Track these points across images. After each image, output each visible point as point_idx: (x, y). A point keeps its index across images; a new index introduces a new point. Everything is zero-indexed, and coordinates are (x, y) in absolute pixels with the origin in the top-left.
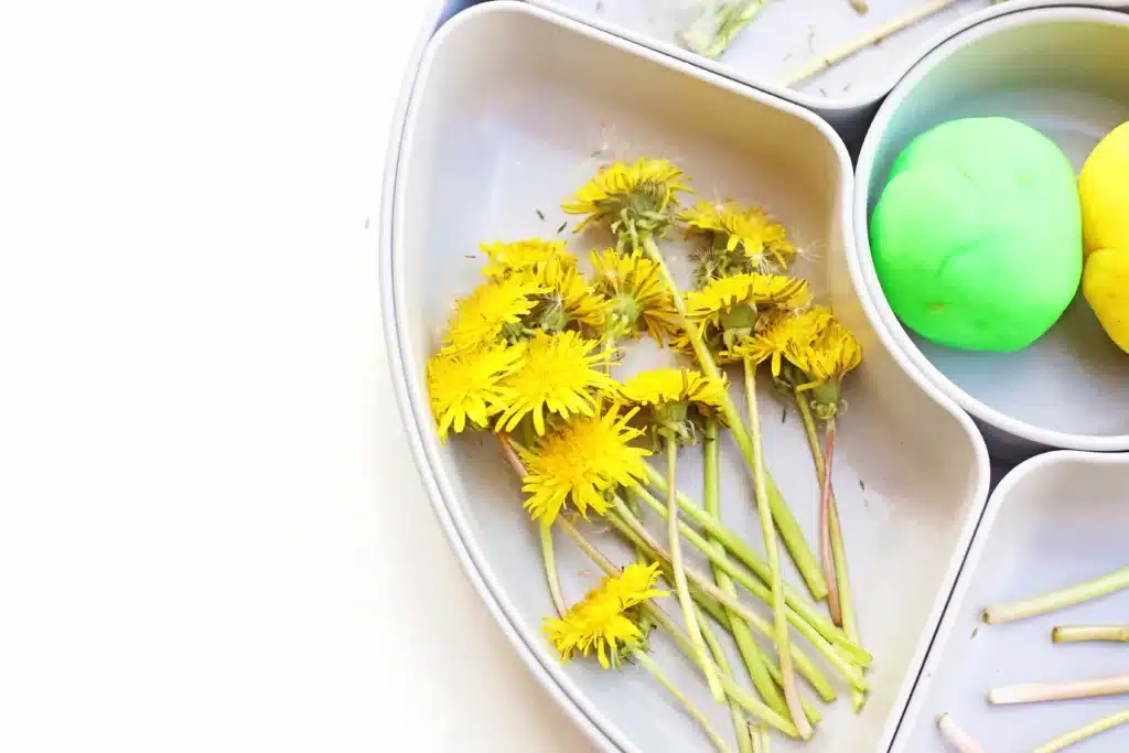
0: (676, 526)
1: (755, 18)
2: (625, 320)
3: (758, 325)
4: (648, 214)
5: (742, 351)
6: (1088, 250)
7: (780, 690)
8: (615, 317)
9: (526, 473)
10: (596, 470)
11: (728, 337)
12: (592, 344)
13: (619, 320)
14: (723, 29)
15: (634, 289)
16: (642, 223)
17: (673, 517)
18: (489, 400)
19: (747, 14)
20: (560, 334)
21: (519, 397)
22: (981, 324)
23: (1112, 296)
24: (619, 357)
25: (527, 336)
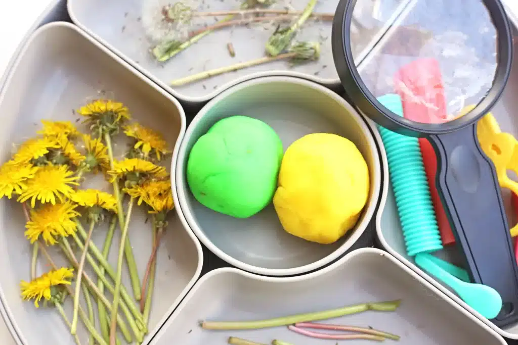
0: (85, 254)
1: (185, 49)
2: (88, 166)
3: (140, 182)
4: (108, 125)
5: (129, 191)
6: (277, 185)
7: (109, 329)
8: (84, 164)
9: (29, 219)
10: (53, 227)
11: (127, 183)
12: (70, 173)
13: (85, 166)
14: (168, 51)
15: (95, 154)
16: (105, 127)
17: (86, 249)
18: (15, 188)
19: (183, 46)
20: (60, 165)
21: (28, 190)
22: (221, 206)
23: (281, 208)
24: (81, 181)
25: (46, 164)
